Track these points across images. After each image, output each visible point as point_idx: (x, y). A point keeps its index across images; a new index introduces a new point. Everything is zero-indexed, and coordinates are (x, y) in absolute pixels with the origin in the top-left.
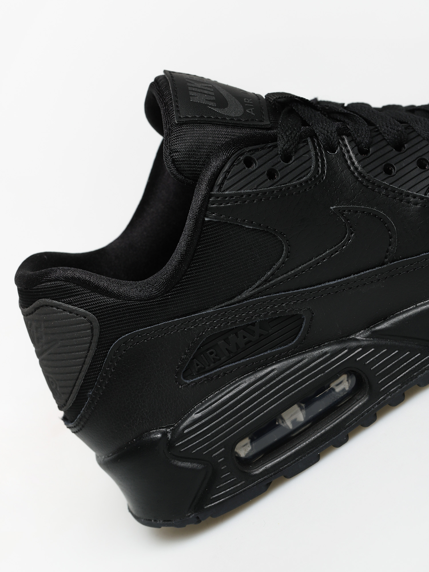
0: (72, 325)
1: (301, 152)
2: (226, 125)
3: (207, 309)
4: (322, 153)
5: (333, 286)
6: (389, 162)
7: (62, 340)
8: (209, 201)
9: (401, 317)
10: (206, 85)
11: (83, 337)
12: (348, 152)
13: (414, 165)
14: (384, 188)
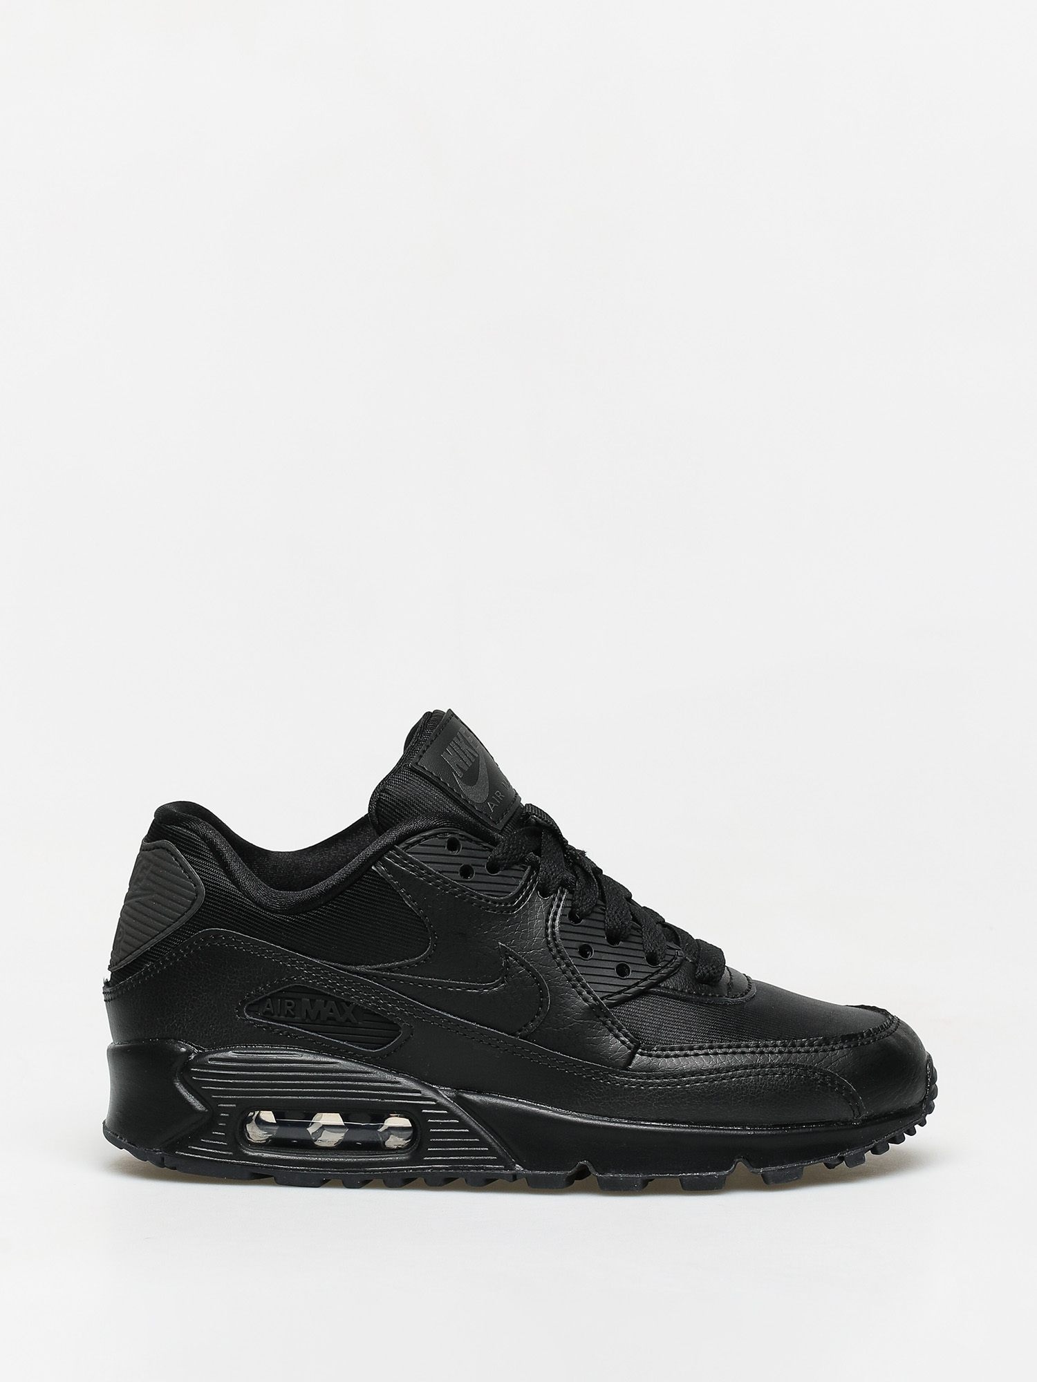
0: (178, 885)
1: (512, 873)
2: (456, 801)
3: (315, 958)
4: (531, 888)
5: (450, 1020)
6: (591, 945)
7: (159, 894)
8: (388, 851)
9: (494, 1100)
10: (472, 752)
11: (180, 904)
12: (558, 906)
13: (614, 965)
14: (566, 963)
